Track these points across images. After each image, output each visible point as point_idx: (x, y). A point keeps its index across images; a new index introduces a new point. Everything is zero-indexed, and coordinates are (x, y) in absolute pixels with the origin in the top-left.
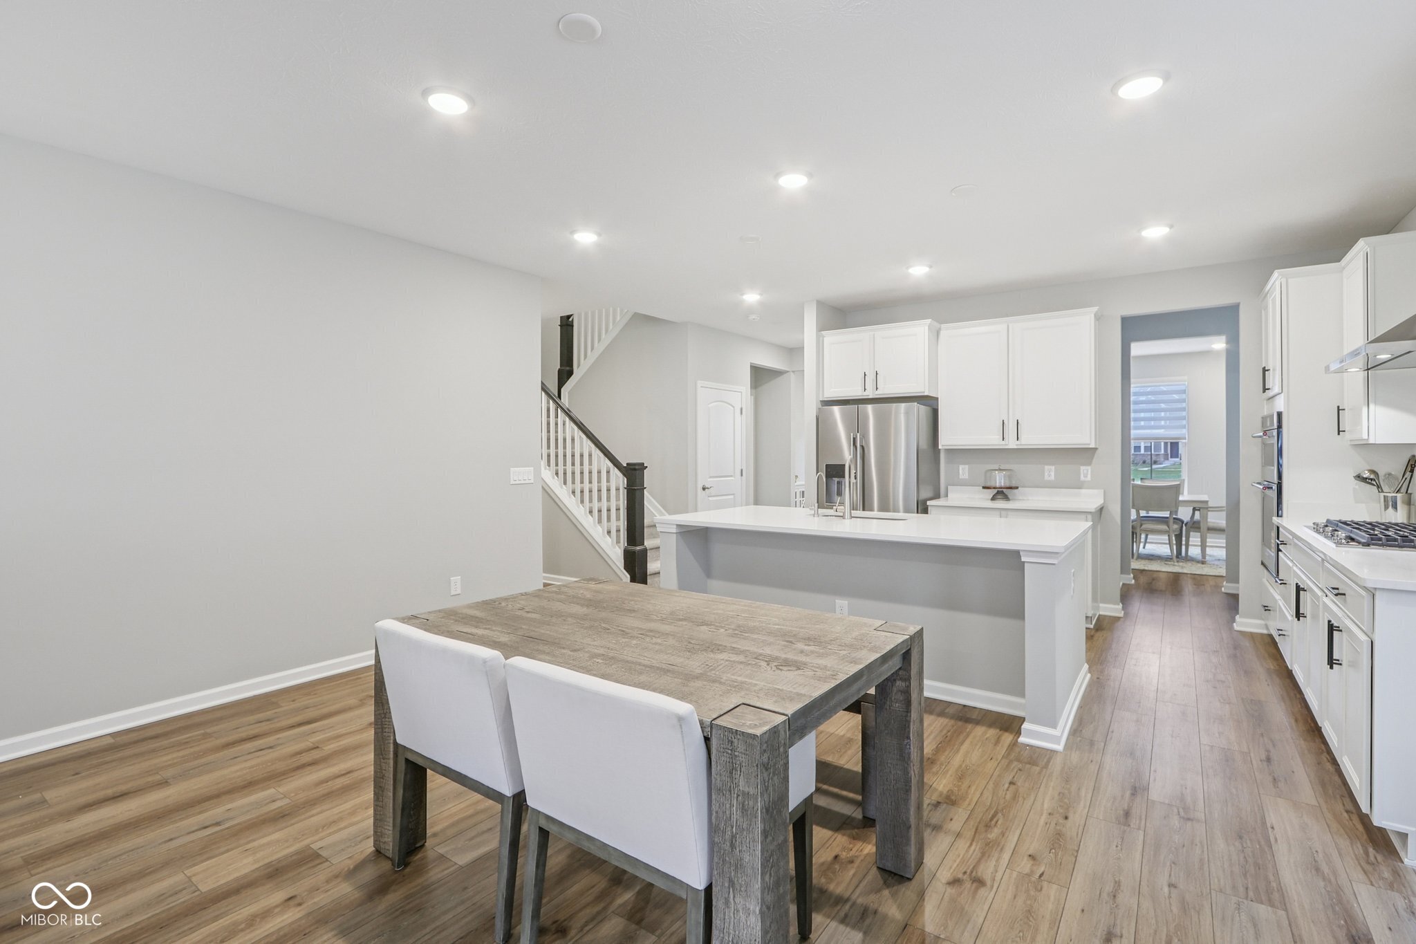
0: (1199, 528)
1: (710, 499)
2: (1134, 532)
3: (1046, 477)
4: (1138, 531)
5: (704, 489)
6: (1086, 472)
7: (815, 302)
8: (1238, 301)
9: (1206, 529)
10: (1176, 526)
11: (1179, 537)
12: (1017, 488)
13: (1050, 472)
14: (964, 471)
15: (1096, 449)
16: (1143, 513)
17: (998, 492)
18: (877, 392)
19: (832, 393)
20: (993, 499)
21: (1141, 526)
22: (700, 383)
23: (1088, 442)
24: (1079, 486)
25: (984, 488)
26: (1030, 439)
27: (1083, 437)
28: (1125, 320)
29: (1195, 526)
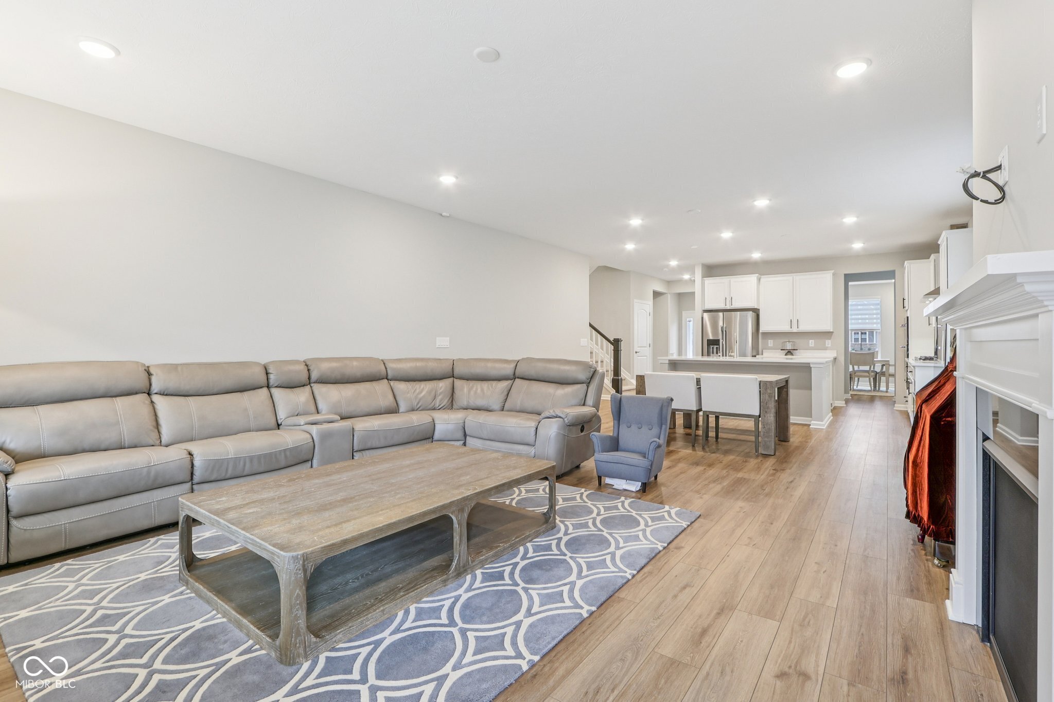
0: (885, 375)
1: (639, 358)
2: (851, 377)
3: (810, 345)
4: (853, 376)
5: (636, 353)
6: (828, 343)
7: (701, 265)
8: (894, 269)
9: (888, 376)
10: (873, 374)
11: (875, 379)
12: (797, 350)
13: (812, 343)
14: (770, 343)
15: (833, 332)
16: (856, 368)
17: (788, 352)
18: (732, 306)
19: (708, 307)
20: (786, 355)
21: (855, 373)
22: (635, 300)
23: (829, 329)
24: (826, 349)
25: (782, 350)
26: (804, 328)
27: (827, 326)
28: (845, 275)
29: (883, 374)
